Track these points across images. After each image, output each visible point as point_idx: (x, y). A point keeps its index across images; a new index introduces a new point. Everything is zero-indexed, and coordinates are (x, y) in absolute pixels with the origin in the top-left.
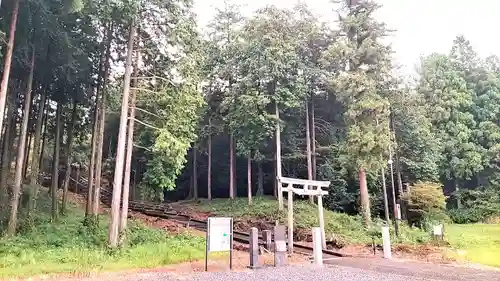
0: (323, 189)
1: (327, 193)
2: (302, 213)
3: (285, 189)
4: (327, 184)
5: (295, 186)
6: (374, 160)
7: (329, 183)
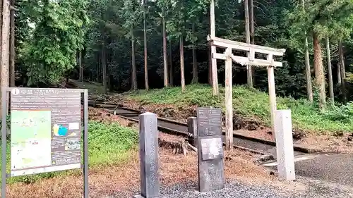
0: (276, 58)
1: (280, 64)
2: (241, 97)
3: (220, 56)
4: (281, 52)
5: (236, 52)
6: (337, 25)
7: (284, 50)
